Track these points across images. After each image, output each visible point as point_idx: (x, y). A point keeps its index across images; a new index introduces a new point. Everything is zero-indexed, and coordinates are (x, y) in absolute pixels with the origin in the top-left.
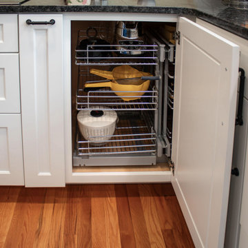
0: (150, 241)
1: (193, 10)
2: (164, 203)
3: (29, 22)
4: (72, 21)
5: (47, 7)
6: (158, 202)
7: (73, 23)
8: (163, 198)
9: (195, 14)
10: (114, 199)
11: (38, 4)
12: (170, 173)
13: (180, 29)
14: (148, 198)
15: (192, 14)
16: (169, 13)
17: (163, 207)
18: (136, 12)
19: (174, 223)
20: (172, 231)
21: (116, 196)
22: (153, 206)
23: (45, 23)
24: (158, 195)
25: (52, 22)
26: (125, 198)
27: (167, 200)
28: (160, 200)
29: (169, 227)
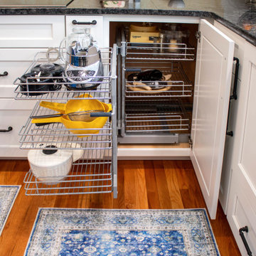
0: (170, 195)
1: (212, 13)
2: (184, 173)
3: (75, 23)
4: (110, 22)
5: (90, 10)
6: (179, 173)
7: (111, 23)
8: (183, 170)
9: (213, 17)
10: (143, 170)
11: (82, 8)
12: (189, 149)
13: (201, 29)
14: (171, 170)
15: (211, 17)
16: (192, 15)
17: (182, 176)
18: (164, 15)
19: (190, 186)
20: (188, 190)
21: (145, 168)
22: (174, 175)
23: (89, 24)
24: (179, 168)
25: (94, 23)
26: (152, 170)
27: (186, 171)
28: (181, 172)
29: (186, 188)
